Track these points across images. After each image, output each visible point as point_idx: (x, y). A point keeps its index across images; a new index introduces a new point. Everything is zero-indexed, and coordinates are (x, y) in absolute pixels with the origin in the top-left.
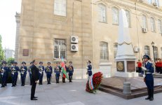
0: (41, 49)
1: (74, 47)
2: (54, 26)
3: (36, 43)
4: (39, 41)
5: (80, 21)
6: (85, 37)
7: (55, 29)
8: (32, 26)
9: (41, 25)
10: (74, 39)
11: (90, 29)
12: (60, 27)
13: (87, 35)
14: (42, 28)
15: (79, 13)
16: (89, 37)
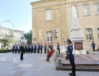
0: (41, 37)
1: (56, 35)
2: (46, 26)
5: (59, 20)
6: (63, 28)
7: (46, 27)
8: (37, 28)
10: (56, 30)
12: (49, 26)
15: (59, 16)
16: (65, 28)
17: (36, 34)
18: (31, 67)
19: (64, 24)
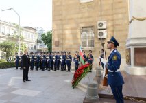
0: (69, 40)
2: (80, 16)
3: (65, 34)
4: (67, 32)
6: (118, 19)
7: (81, 18)
8: (61, 20)
9: (69, 17)
10: (101, 24)
11: (126, 7)
12: (86, 15)
13: (120, 16)
14: (69, 19)
16: (123, 19)
17: (61, 32)
18: (36, 97)
19: (120, 11)
